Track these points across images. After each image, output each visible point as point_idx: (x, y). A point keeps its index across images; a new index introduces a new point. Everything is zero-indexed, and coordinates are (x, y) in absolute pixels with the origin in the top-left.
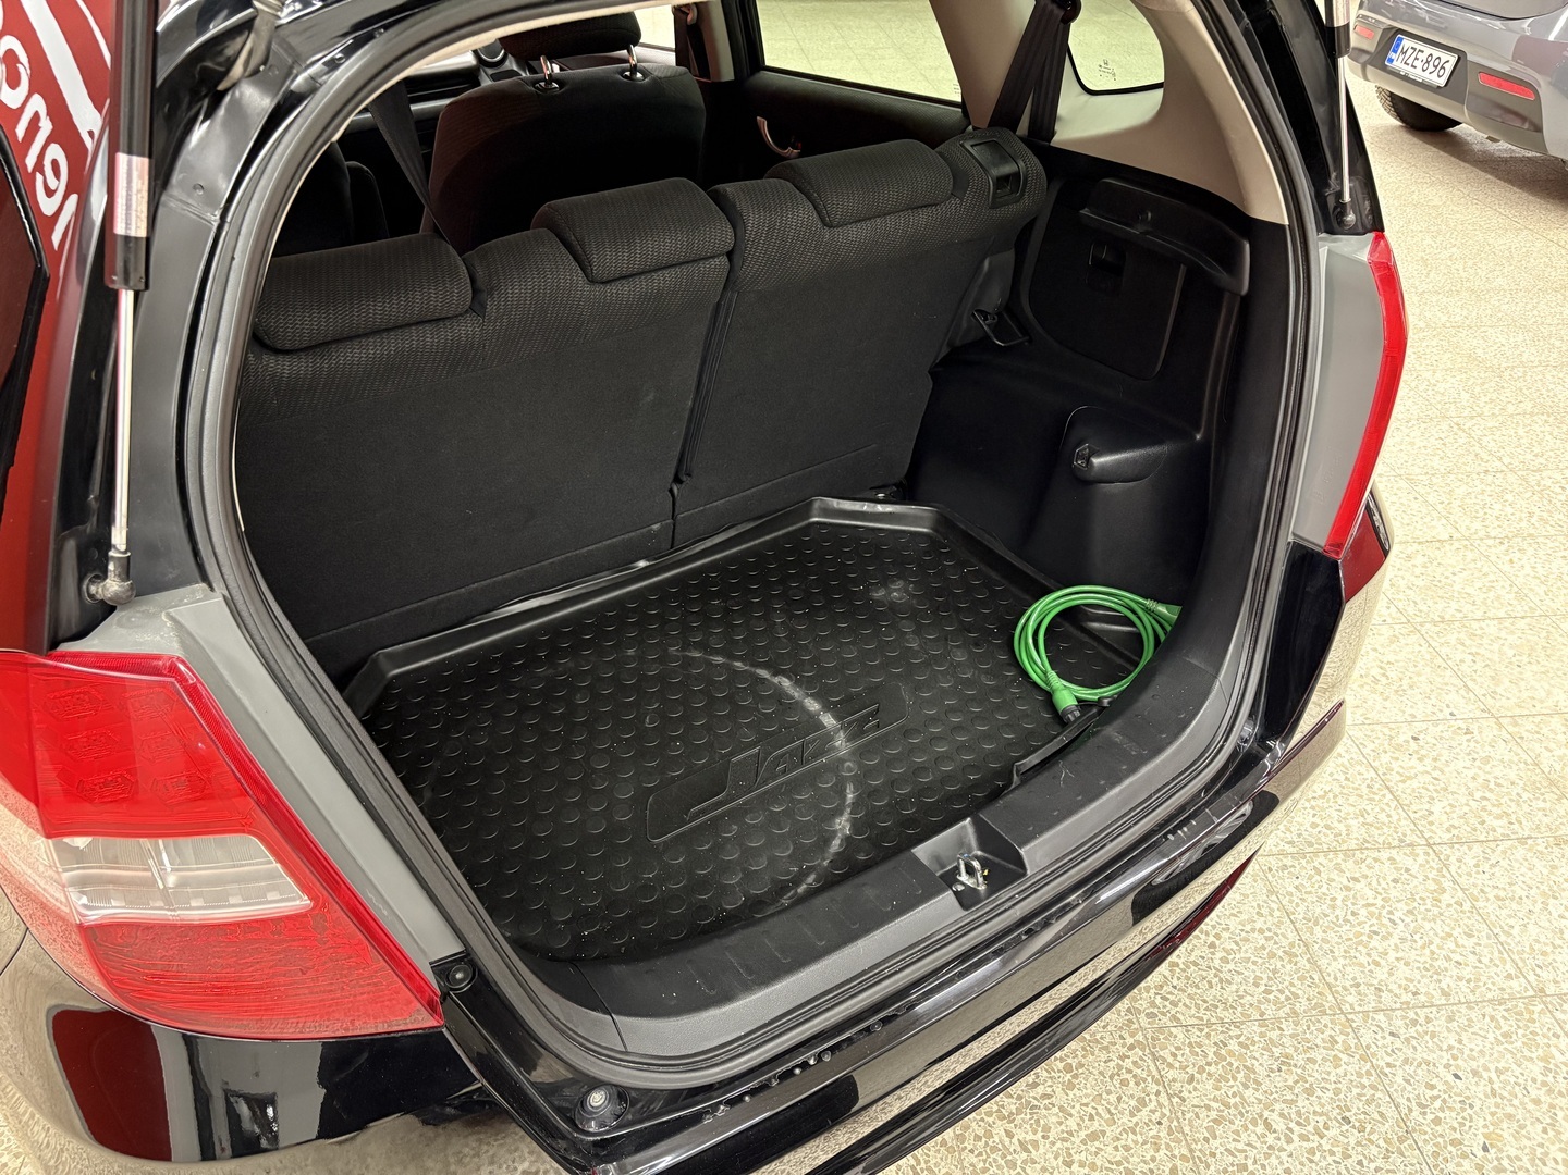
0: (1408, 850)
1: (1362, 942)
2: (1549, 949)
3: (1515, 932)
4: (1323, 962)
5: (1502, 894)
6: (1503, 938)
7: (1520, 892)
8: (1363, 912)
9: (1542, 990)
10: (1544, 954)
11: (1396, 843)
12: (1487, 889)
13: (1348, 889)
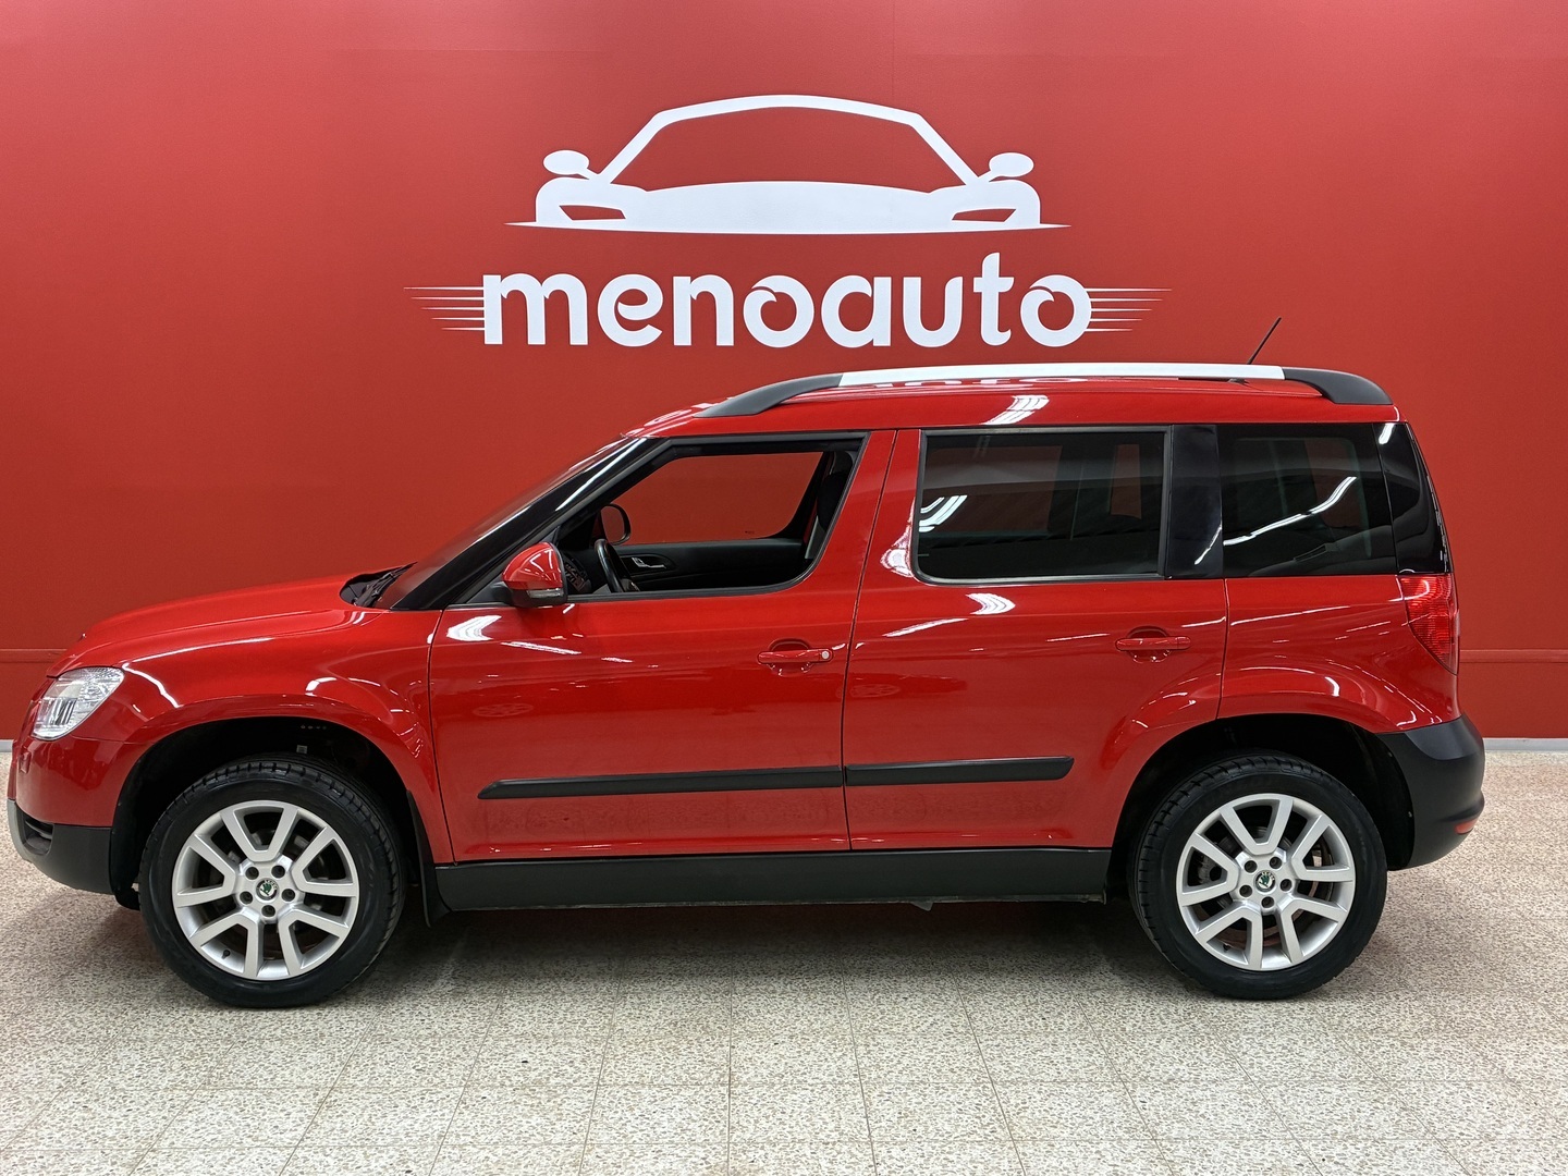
0: (299, 1137)
1: (240, 1104)
2: (179, 1164)
3: (202, 1156)
4: (237, 1091)
5: (234, 1161)
6: (201, 1150)
7: (229, 1168)
8: (262, 1111)
9: (154, 1151)
10: (177, 1161)
11: (308, 1135)
12: (242, 1157)
13: (282, 1111)
